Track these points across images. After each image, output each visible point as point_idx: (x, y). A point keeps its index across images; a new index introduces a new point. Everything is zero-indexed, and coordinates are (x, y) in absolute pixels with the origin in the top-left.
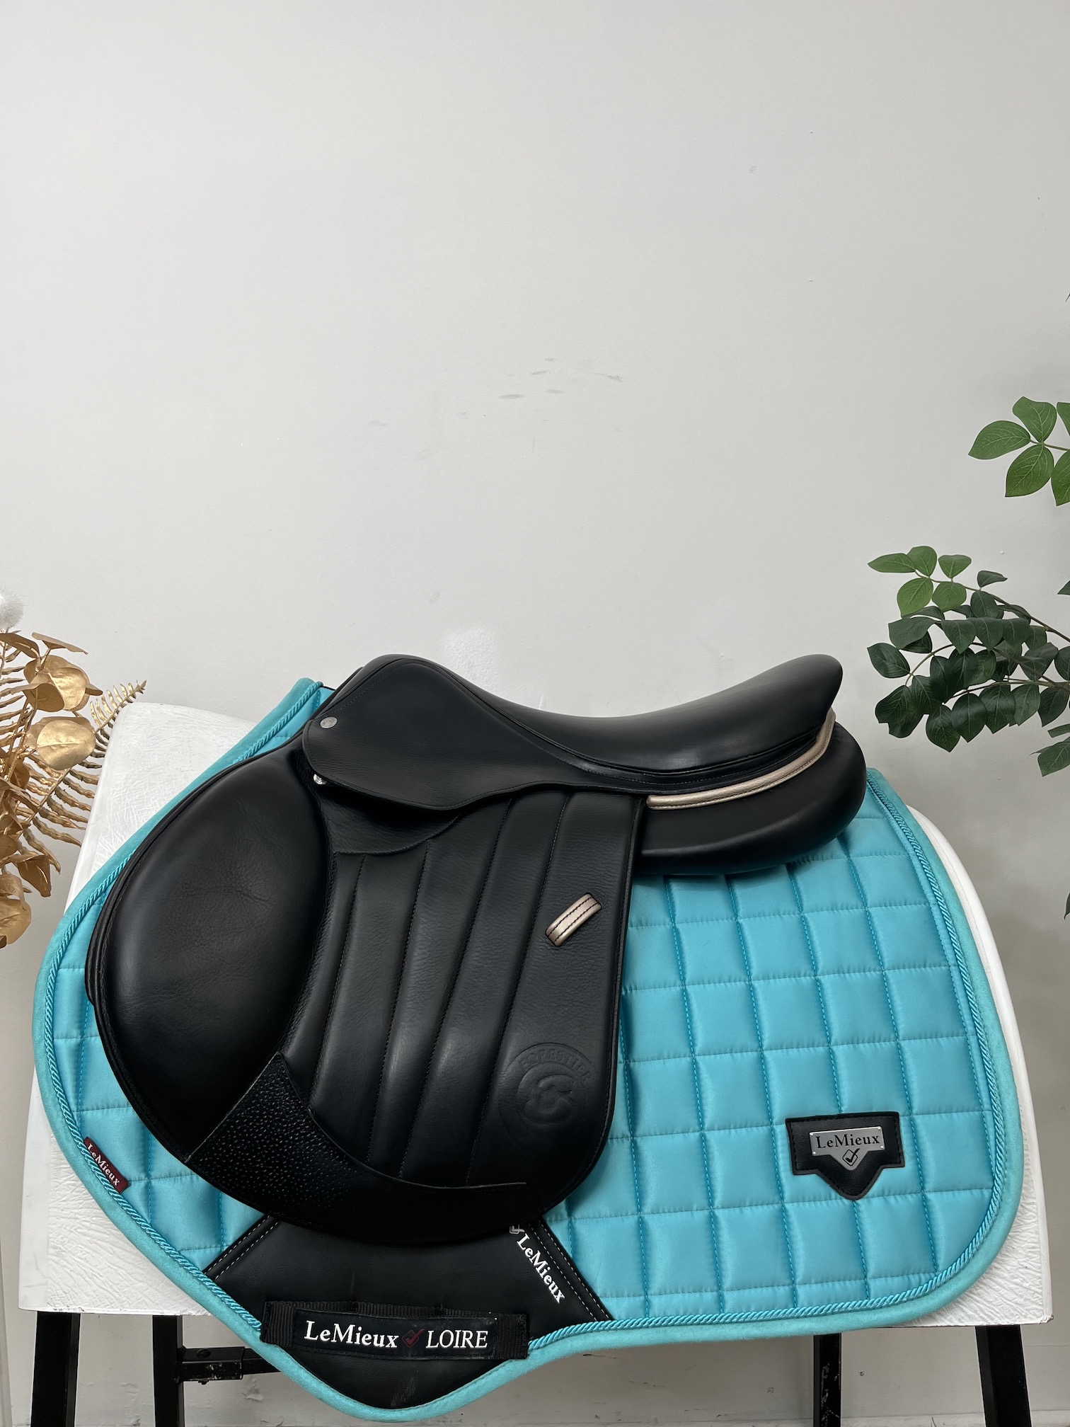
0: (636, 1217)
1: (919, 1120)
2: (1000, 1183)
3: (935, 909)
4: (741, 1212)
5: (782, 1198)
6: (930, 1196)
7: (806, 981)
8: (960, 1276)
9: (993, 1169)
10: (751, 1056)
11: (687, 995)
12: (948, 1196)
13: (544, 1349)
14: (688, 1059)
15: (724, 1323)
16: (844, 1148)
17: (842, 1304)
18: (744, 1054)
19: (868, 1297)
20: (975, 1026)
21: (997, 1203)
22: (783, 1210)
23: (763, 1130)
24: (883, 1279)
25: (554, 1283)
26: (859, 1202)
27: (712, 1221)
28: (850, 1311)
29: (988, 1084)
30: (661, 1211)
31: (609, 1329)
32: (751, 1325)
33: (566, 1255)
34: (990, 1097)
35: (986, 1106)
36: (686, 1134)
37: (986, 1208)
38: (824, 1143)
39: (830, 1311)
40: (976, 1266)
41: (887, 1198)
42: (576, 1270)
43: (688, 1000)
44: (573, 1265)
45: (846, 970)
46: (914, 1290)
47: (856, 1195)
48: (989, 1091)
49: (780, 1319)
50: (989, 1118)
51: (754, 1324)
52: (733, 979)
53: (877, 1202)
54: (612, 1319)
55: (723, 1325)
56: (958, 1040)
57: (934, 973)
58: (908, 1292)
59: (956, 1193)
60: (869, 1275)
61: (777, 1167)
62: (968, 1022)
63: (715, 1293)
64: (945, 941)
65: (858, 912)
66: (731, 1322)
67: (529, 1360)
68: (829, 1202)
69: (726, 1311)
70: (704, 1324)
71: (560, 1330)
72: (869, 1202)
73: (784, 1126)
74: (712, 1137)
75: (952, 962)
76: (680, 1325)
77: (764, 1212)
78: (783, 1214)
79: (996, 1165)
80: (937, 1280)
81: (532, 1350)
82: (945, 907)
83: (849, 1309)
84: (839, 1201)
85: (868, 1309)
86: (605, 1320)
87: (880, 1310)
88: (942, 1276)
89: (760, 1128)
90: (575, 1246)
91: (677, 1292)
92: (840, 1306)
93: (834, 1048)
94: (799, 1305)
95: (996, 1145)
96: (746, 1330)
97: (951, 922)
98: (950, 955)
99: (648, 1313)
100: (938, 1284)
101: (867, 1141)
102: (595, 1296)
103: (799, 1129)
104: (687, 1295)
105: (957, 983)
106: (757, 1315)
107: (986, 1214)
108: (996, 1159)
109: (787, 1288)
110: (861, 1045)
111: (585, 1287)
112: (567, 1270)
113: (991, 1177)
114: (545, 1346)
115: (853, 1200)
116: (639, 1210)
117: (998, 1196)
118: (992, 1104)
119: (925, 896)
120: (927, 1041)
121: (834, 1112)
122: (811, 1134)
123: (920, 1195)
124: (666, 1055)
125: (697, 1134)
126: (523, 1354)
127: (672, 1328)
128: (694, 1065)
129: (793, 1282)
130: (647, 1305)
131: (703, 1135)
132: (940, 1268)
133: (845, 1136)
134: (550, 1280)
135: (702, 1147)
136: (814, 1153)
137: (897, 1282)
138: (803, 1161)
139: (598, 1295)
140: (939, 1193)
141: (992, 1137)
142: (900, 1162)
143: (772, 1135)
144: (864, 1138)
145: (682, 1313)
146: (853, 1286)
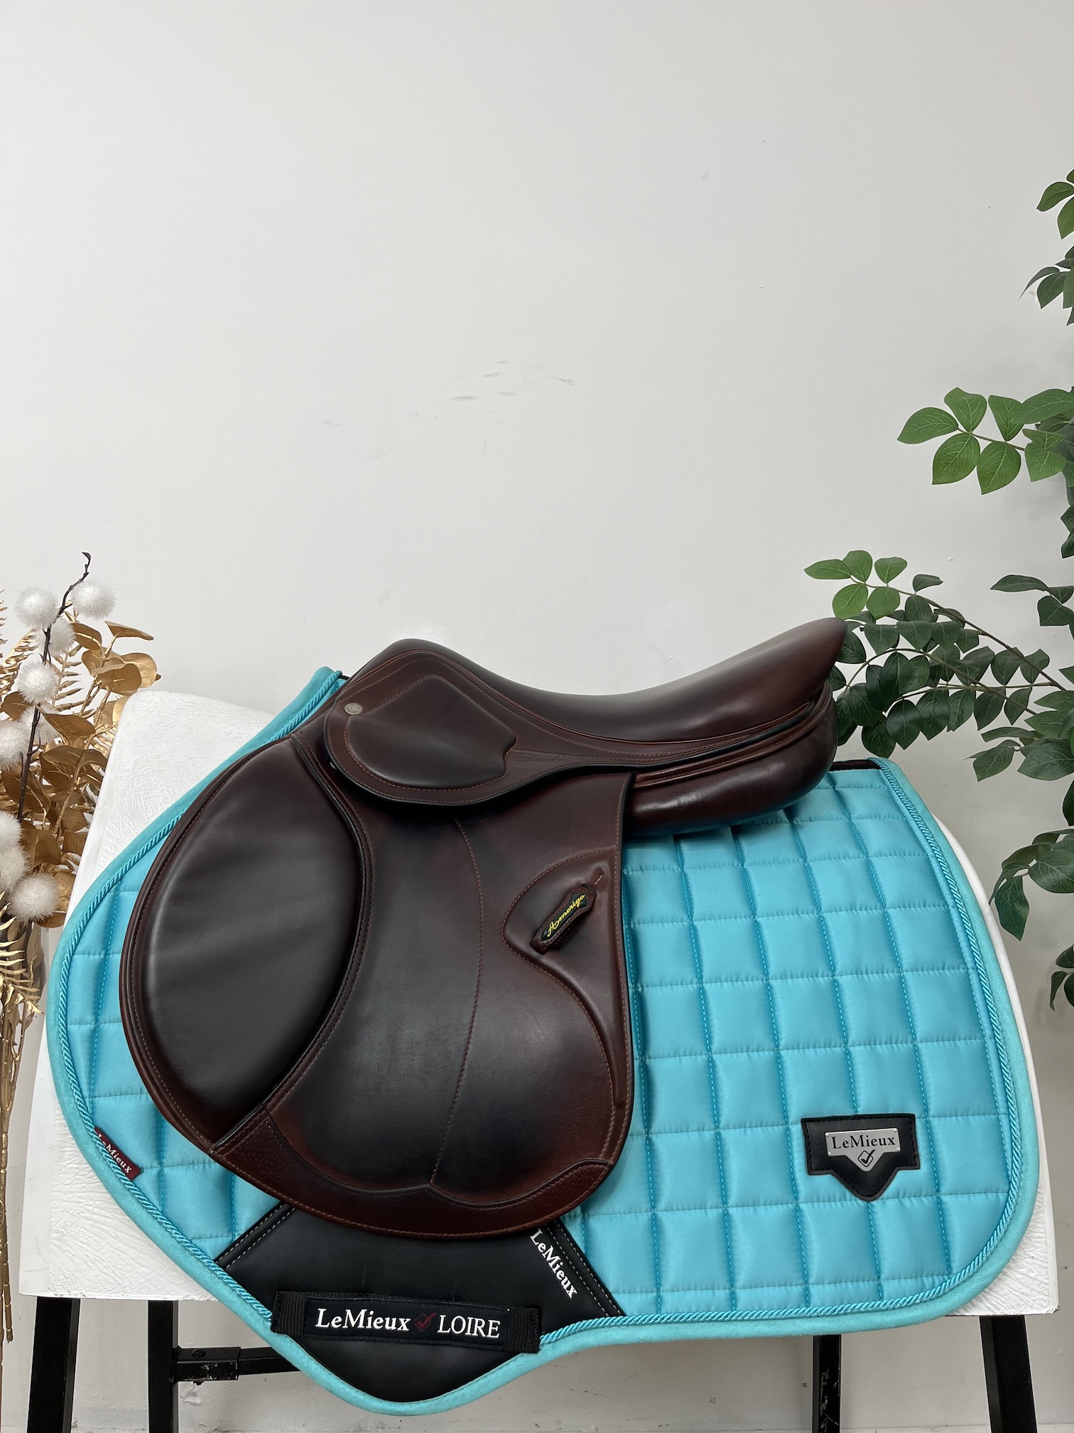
0: (650, 1214)
1: (935, 1122)
2: (1016, 1187)
3: (953, 911)
4: (755, 1210)
5: (796, 1198)
6: (945, 1199)
7: (823, 981)
8: (974, 1278)
9: (1010, 1173)
10: (767, 1055)
11: (704, 992)
12: (963, 1199)
13: (556, 1344)
14: (705, 1057)
15: (736, 1320)
16: (859, 1149)
17: (855, 1304)
18: (761, 1053)
19: (881, 1298)
20: (993, 1030)
21: (1012, 1207)
22: (797, 1210)
23: (779, 1130)
24: (896, 1281)
25: (566, 1279)
26: (874, 1203)
27: (726, 1219)
28: (863, 1312)
29: (1005, 1087)
30: (675, 1208)
31: (622, 1325)
32: (763, 1323)
33: (579, 1250)
34: (1007, 1101)
35: (1002, 1110)
36: (702, 1133)
37: (1002, 1211)
38: (839, 1144)
39: (842, 1312)
40: (989, 1270)
41: (902, 1200)
42: (589, 1266)
43: (705, 998)
44: (586, 1260)
45: (864, 971)
46: (928, 1292)
47: (871, 1196)
48: (1006, 1094)
49: (792, 1318)
50: (1004, 1122)
51: (766, 1322)
52: (750, 978)
53: (892, 1204)
54: (624, 1315)
55: (735, 1323)
56: (976, 1043)
57: (952, 975)
58: (922, 1294)
59: (971, 1196)
60: (883, 1276)
61: (792, 1167)
62: (986, 1025)
63: (728, 1291)
64: (963, 944)
65: (877, 913)
66: (743, 1320)
67: (540, 1354)
68: (844, 1202)
69: (738, 1308)
70: (717, 1321)
71: (572, 1325)
72: (884, 1203)
73: (799, 1126)
74: (729, 1136)
75: (970, 965)
76: (692, 1322)
77: (778, 1212)
78: (797, 1214)
79: (1013, 1168)
80: (950, 1283)
81: (544, 1344)
82: (964, 910)
83: (862, 1309)
84: (854, 1202)
85: (881, 1310)
86: (617, 1316)
87: (893, 1311)
88: (956, 1279)
89: (776, 1128)
90: (587, 1242)
91: (689, 1289)
92: (852, 1306)
93: (852, 1049)
94: (811, 1305)
95: (1012, 1148)
96: (757, 1328)
97: (970, 925)
98: (968, 959)
99: (660, 1309)
100: (951, 1286)
101: (883, 1143)
102: (607, 1292)
103: (814, 1128)
104: (699, 1292)
105: (975, 986)
106: (769, 1313)
107: (1001, 1218)
108: (1013, 1162)
109: (800, 1287)
110: (878, 1047)
111: (598, 1283)
112: (580, 1267)
113: (1007, 1181)
114: (557, 1340)
115: (868, 1201)
116: (653, 1207)
117: (1014, 1200)
118: (1008, 1107)
119: (943, 898)
120: (944, 1044)
121: (850, 1113)
122: (827, 1134)
123: (935, 1197)
124: (682, 1052)
125: (713, 1132)
126: (534, 1349)
127: (684, 1325)
128: (711, 1064)
129: (806, 1282)
130: (658, 1302)
131: (718, 1134)
132: (954, 1271)
133: (861, 1137)
134: (563, 1275)
135: (717, 1146)
136: (829, 1153)
137: (909, 1284)
138: (819, 1161)
139: (611, 1291)
140: (954, 1196)
141: (1007, 1141)
142: (916, 1165)
143: (787, 1133)
144: (880, 1140)
145: (694, 1310)
146: (866, 1287)
